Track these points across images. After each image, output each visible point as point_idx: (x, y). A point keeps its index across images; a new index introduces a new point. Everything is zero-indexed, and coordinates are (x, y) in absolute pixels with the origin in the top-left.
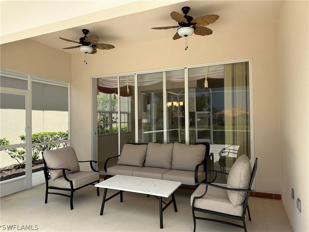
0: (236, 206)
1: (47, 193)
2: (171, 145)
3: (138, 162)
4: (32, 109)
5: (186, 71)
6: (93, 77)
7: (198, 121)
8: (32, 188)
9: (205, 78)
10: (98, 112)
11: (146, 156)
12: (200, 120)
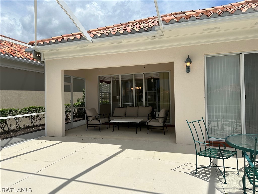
0: (161, 123)
1: (87, 127)
2: (137, 108)
3: (123, 115)
4: (73, 92)
5: (144, 74)
6: (98, 76)
7: (149, 98)
8: (74, 128)
9: (152, 78)
10: (100, 93)
11: (126, 112)
12: (150, 97)
